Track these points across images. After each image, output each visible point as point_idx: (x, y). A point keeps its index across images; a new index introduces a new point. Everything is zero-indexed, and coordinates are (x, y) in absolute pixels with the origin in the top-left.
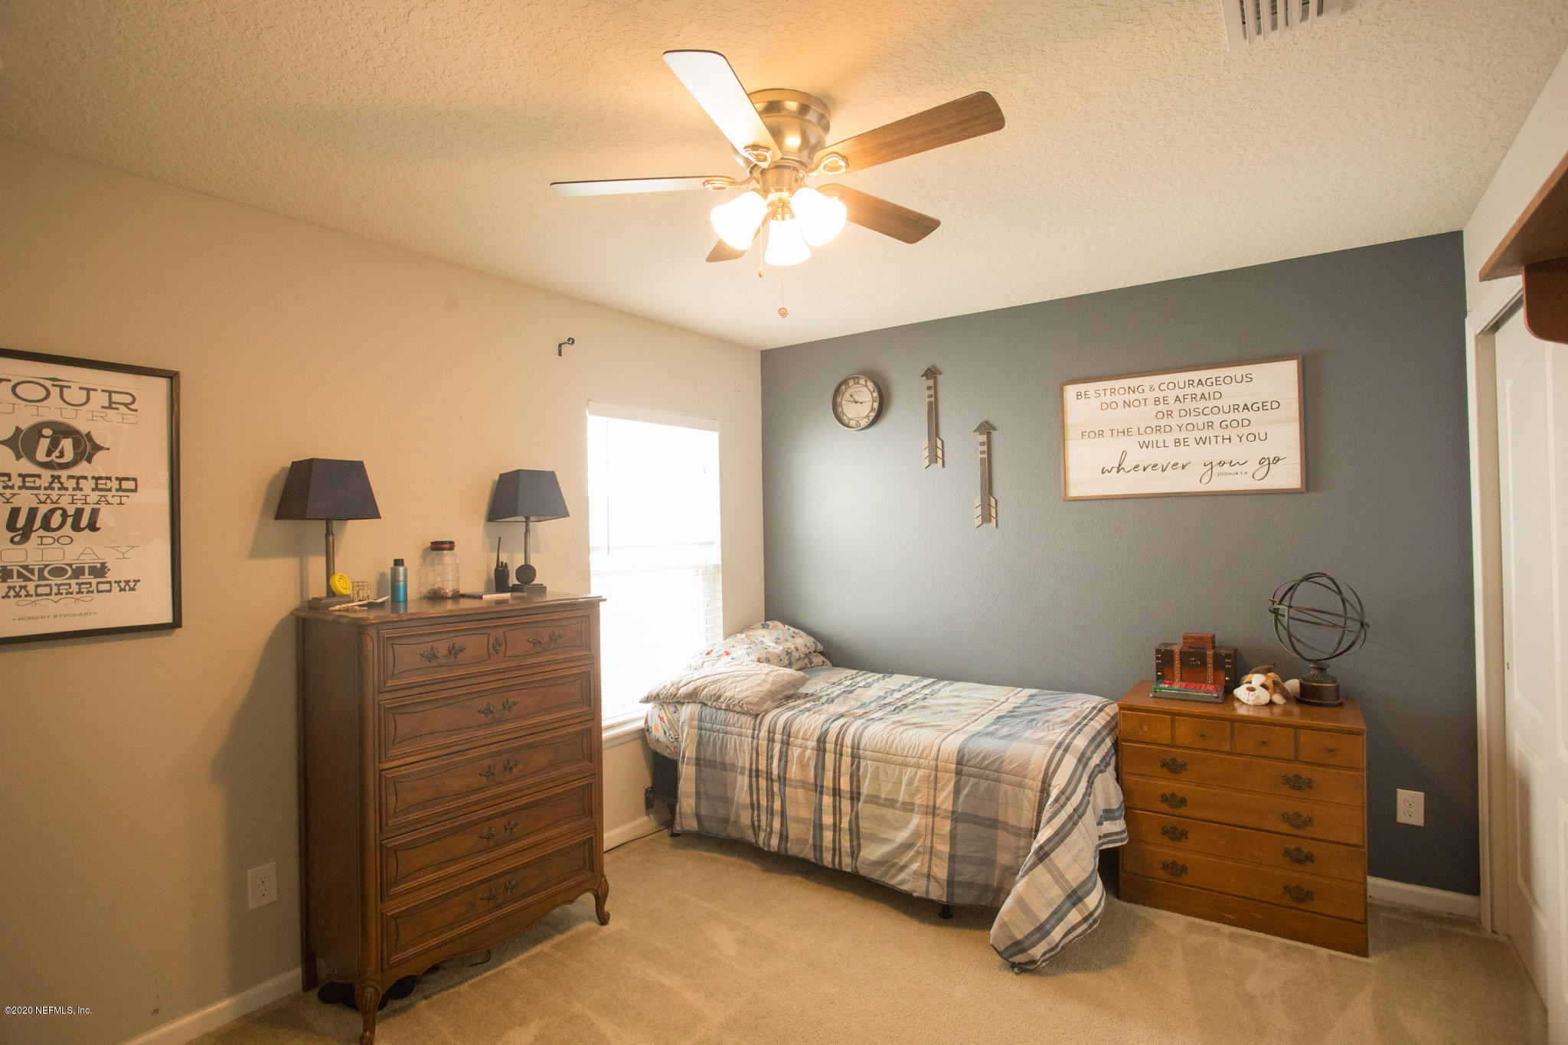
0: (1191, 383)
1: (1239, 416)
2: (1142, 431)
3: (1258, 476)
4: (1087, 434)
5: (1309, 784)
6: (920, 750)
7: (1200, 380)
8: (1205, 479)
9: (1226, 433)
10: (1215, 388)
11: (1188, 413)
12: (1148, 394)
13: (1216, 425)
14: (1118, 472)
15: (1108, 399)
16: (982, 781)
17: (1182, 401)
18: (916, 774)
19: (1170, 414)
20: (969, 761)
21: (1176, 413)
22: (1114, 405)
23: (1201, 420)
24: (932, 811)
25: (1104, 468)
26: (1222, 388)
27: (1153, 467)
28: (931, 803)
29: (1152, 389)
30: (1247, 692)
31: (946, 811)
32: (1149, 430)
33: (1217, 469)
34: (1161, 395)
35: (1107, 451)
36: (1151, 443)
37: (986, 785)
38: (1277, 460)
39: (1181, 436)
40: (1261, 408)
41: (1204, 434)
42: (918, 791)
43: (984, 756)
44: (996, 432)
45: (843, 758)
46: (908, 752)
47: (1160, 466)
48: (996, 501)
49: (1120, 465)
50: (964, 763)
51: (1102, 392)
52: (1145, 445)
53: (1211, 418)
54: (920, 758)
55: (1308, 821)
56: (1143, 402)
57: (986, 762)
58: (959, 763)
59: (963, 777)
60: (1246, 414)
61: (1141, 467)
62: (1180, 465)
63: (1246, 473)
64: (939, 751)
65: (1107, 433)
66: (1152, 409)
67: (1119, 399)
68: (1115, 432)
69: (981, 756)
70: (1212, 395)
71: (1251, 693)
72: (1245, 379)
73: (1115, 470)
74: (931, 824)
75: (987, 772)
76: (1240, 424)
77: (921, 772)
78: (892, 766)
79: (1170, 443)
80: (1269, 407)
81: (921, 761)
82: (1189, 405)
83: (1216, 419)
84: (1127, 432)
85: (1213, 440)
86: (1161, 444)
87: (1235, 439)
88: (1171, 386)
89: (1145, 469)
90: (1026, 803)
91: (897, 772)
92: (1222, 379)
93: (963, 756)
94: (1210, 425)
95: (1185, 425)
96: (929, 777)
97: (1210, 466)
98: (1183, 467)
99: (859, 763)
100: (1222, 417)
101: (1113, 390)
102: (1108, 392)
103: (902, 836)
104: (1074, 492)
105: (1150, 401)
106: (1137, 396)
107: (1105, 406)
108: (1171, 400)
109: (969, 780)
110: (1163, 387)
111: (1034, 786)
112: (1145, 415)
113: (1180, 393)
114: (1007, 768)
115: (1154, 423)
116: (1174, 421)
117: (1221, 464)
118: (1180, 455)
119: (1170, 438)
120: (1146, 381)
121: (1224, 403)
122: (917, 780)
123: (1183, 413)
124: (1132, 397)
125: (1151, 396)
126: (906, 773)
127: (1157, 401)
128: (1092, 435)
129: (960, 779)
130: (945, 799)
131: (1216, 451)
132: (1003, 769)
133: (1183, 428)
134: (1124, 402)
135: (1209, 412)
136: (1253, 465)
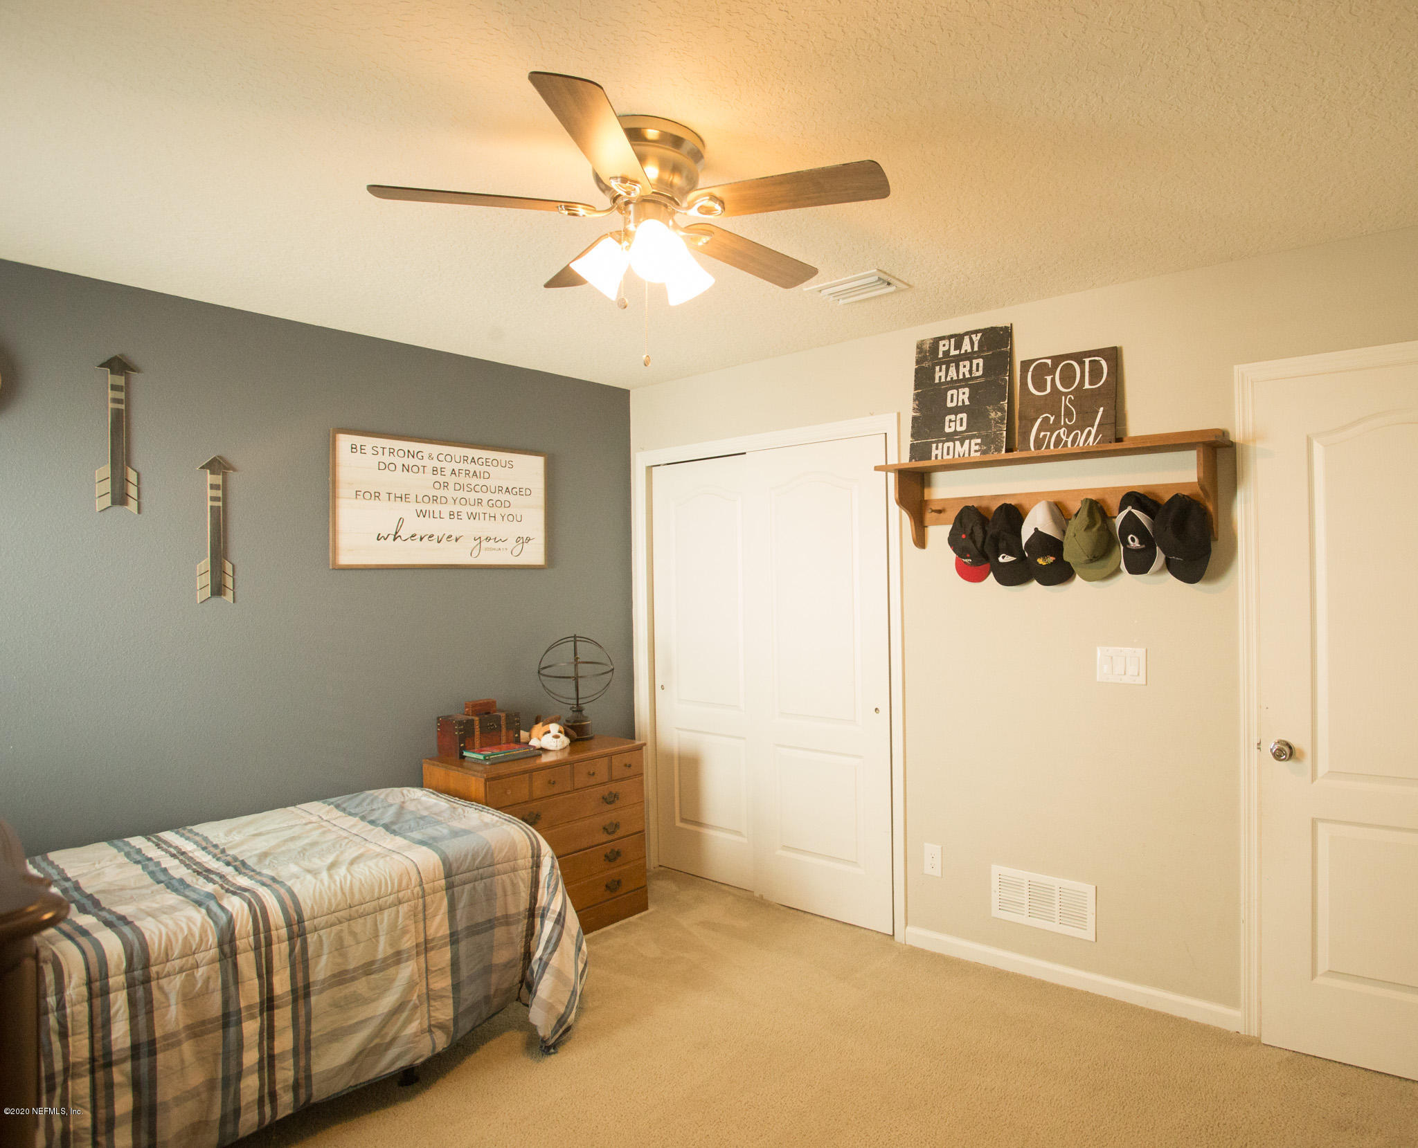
0: (465, 459)
1: (503, 497)
2: (420, 499)
3: (516, 553)
4: (361, 494)
5: (616, 796)
6: (396, 881)
7: (473, 458)
8: (475, 553)
9: (492, 511)
10: (485, 468)
11: (462, 487)
12: (426, 462)
13: (485, 503)
14: (394, 540)
15: (387, 459)
16: (476, 883)
17: (457, 475)
18: (398, 912)
19: (446, 485)
20: (458, 868)
21: (451, 486)
22: (392, 467)
23: (472, 496)
24: (425, 947)
25: (379, 534)
26: (490, 469)
27: (430, 537)
28: (422, 939)
29: (430, 457)
30: (555, 740)
31: (442, 937)
32: (426, 499)
33: (484, 544)
34: (439, 465)
35: (384, 516)
36: (428, 512)
37: (482, 885)
38: (528, 539)
39: (456, 508)
40: (518, 493)
41: (475, 509)
42: (405, 931)
43: (473, 856)
44: (235, 473)
45: (275, 947)
46: (380, 891)
47: (435, 537)
48: (233, 566)
49: (396, 533)
50: (454, 873)
51: (380, 451)
52: (422, 514)
53: (480, 495)
54: (399, 891)
55: (617, 826)
56: (421, 469)
57: (477, 862)
58: (448, 876)
59: (456, 889)
60: (507, 497)
61: (418, 537)
62: (454, 537)
63: (506, 549)
64: (419, 873)
65: (384, 496)
66: (430, 478)
67: (399, 462)
68: (392, 497)
69: (469, 857)
70: (482, 475)
71: (558, 740)
72: (508, 465)
73: (391, 537)
74: (424, 966)
75: (481, 871)
76: (503, 504)
77: (404, 908)
78: (361, 921)
79: (445, 515)
80: (523, 493)
81: (401, 895)
82: (463, 480)
83: (485, 497)
84: (404, 498)
85: (482, 516)
86: (437, 515)
87: (499, 518)
88: (449, 458)
89: (421, 539)
90: (521, 884)
91: (369, 925)
92: (490, 461)
93: (450, 865)
94: (480, 502)
95: (459, 499)
96: (416, 908)
97: (479, 540)
98: (457, 540)
99: (305, 942)
100: (489, 496)
101: (392, 451)
102: (386, 451)
103: (388, 1002)
104: (345, 559)
105: (429, 470)
106: (415, 461)
107: (382, 466)
108: (448, 472)
109: (463, 890)
110: (441, 457)
111: (527, 864)
112: (421, 483)
113: (457, 467)
114: (499, 857)
115: (432, 493)
116: (450, 493)
117: (488, 539)
118: (454, 527)
119: (446, 510)
120: (427, 448)
121: (492, 483)
122: (400, 920)
123: (458, 487)
124: (410, 461)
125: (430, 464)
126: (382, 920)
127: (435, 470)
128: (367, 495)
129: (453, 892)
130: (439, 926)
131: (484, 527)
132: (496, 860)
133: (457, 501)
134: (403, 465)
135: (480, 490)
136: (511, 543)
